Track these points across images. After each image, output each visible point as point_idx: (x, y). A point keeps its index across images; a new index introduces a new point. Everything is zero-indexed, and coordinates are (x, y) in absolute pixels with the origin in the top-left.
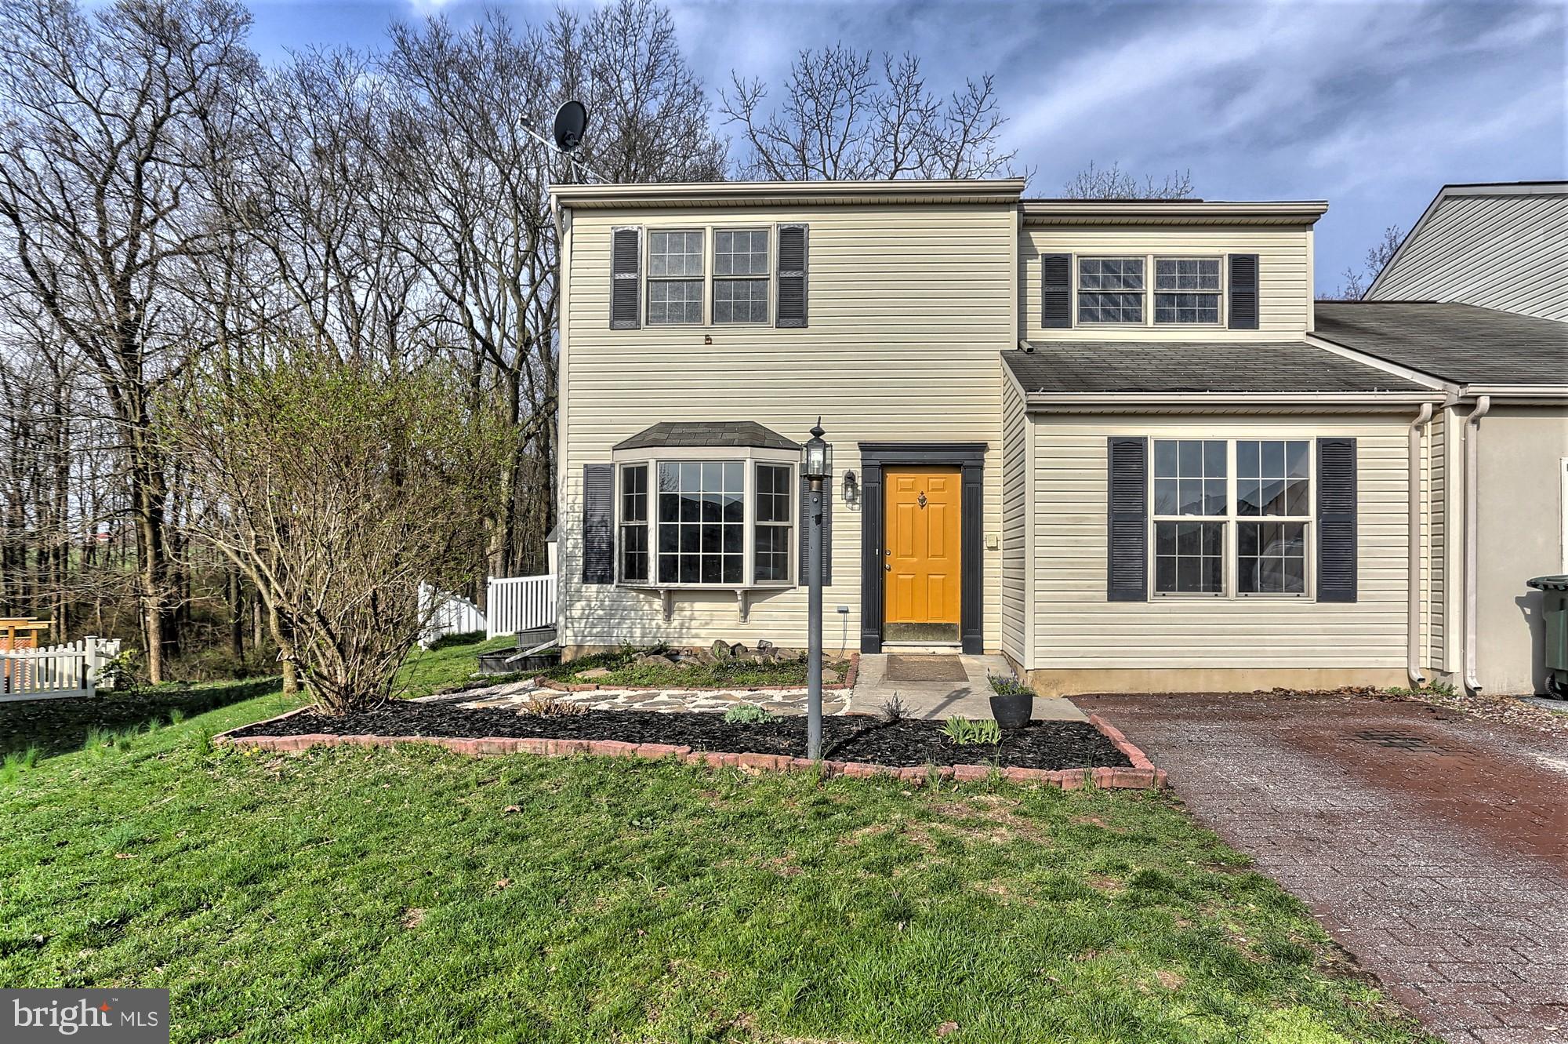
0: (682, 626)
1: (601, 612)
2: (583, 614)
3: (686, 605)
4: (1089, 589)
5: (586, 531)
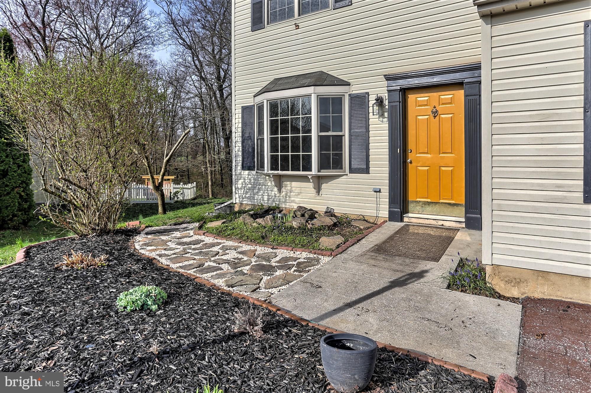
0: (286, 194)
1: (250, 186)
2: (242, 186)
3: (288, 183)
5: (243, 142)
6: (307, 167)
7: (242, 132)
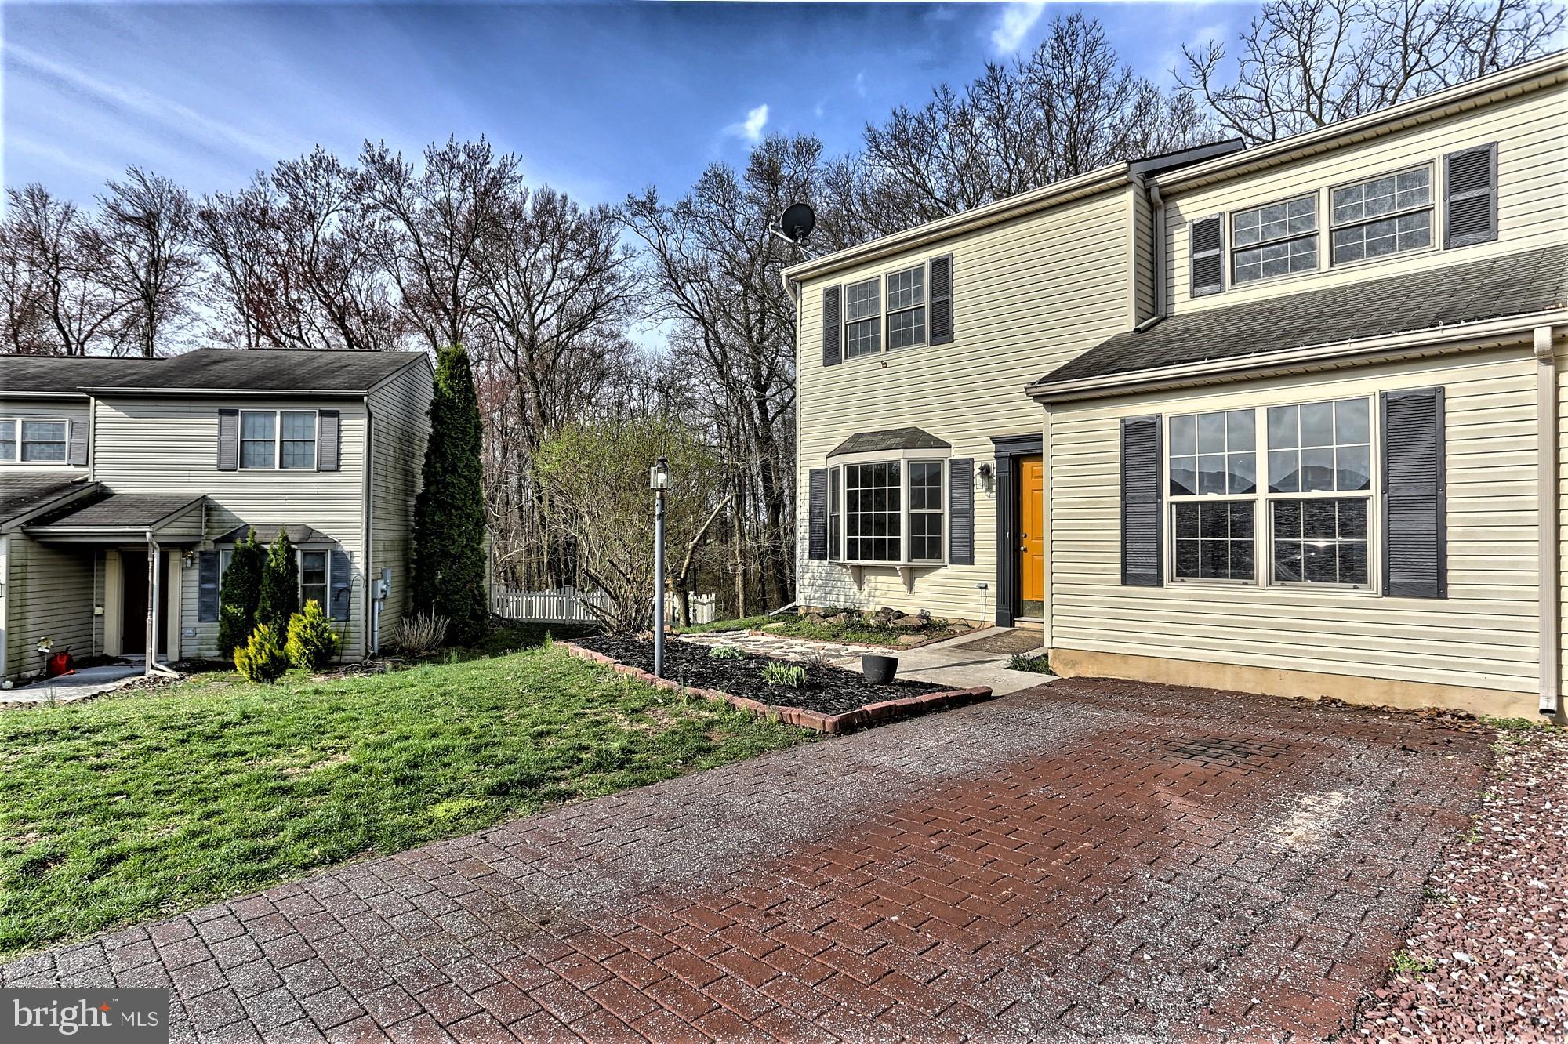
0: (869, 593)
1: (821, 582)
2: (809, 583)
4: (1104, 572)
5: (811, 521)
6: (895, 556)
7: (810, 506)
